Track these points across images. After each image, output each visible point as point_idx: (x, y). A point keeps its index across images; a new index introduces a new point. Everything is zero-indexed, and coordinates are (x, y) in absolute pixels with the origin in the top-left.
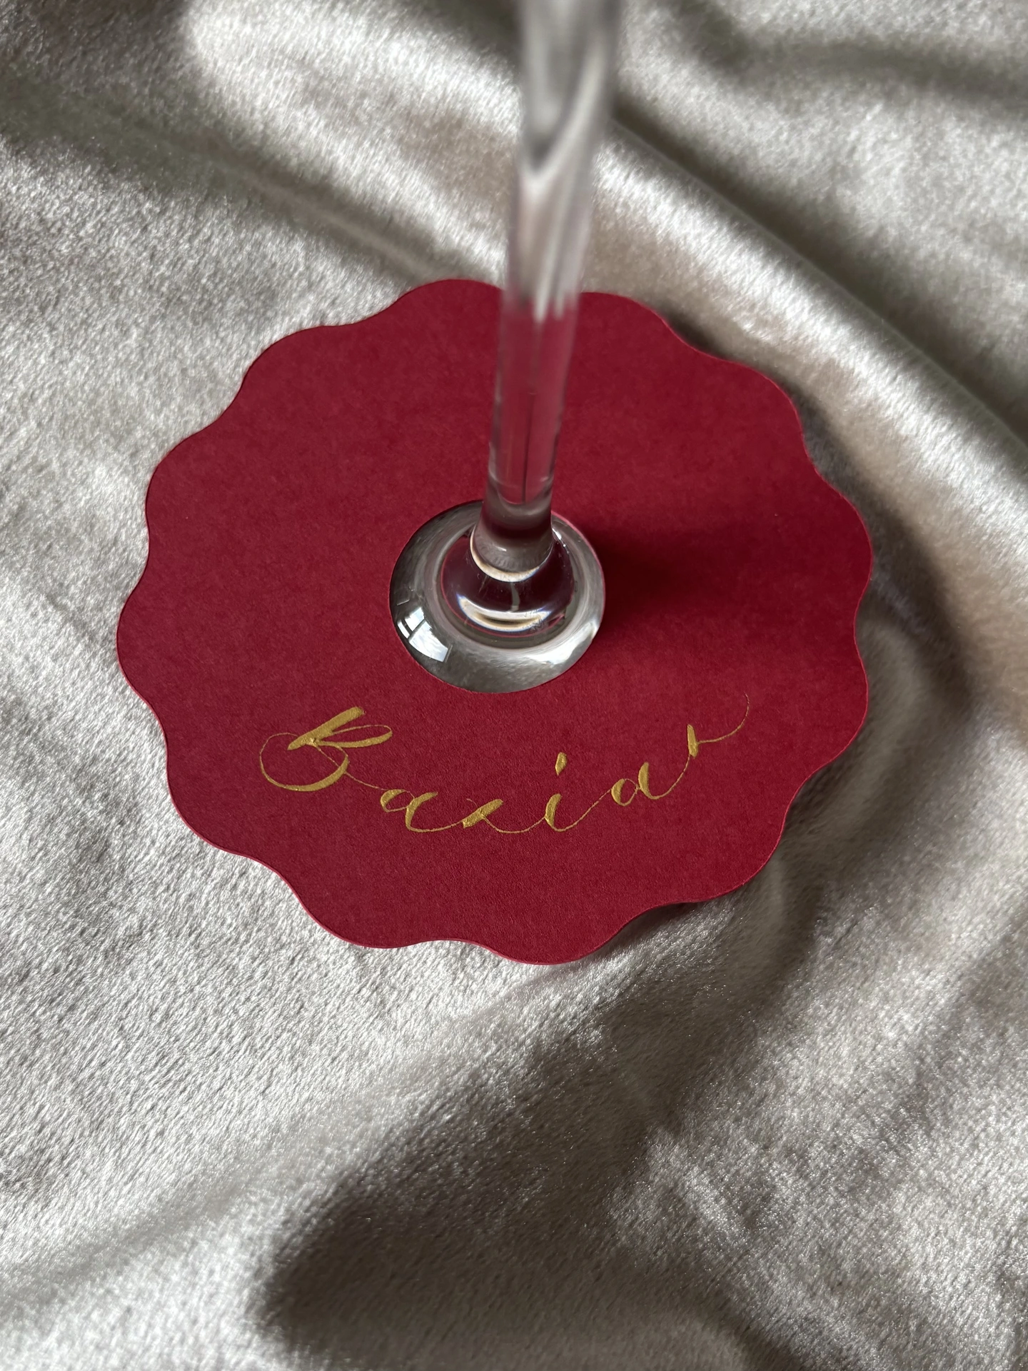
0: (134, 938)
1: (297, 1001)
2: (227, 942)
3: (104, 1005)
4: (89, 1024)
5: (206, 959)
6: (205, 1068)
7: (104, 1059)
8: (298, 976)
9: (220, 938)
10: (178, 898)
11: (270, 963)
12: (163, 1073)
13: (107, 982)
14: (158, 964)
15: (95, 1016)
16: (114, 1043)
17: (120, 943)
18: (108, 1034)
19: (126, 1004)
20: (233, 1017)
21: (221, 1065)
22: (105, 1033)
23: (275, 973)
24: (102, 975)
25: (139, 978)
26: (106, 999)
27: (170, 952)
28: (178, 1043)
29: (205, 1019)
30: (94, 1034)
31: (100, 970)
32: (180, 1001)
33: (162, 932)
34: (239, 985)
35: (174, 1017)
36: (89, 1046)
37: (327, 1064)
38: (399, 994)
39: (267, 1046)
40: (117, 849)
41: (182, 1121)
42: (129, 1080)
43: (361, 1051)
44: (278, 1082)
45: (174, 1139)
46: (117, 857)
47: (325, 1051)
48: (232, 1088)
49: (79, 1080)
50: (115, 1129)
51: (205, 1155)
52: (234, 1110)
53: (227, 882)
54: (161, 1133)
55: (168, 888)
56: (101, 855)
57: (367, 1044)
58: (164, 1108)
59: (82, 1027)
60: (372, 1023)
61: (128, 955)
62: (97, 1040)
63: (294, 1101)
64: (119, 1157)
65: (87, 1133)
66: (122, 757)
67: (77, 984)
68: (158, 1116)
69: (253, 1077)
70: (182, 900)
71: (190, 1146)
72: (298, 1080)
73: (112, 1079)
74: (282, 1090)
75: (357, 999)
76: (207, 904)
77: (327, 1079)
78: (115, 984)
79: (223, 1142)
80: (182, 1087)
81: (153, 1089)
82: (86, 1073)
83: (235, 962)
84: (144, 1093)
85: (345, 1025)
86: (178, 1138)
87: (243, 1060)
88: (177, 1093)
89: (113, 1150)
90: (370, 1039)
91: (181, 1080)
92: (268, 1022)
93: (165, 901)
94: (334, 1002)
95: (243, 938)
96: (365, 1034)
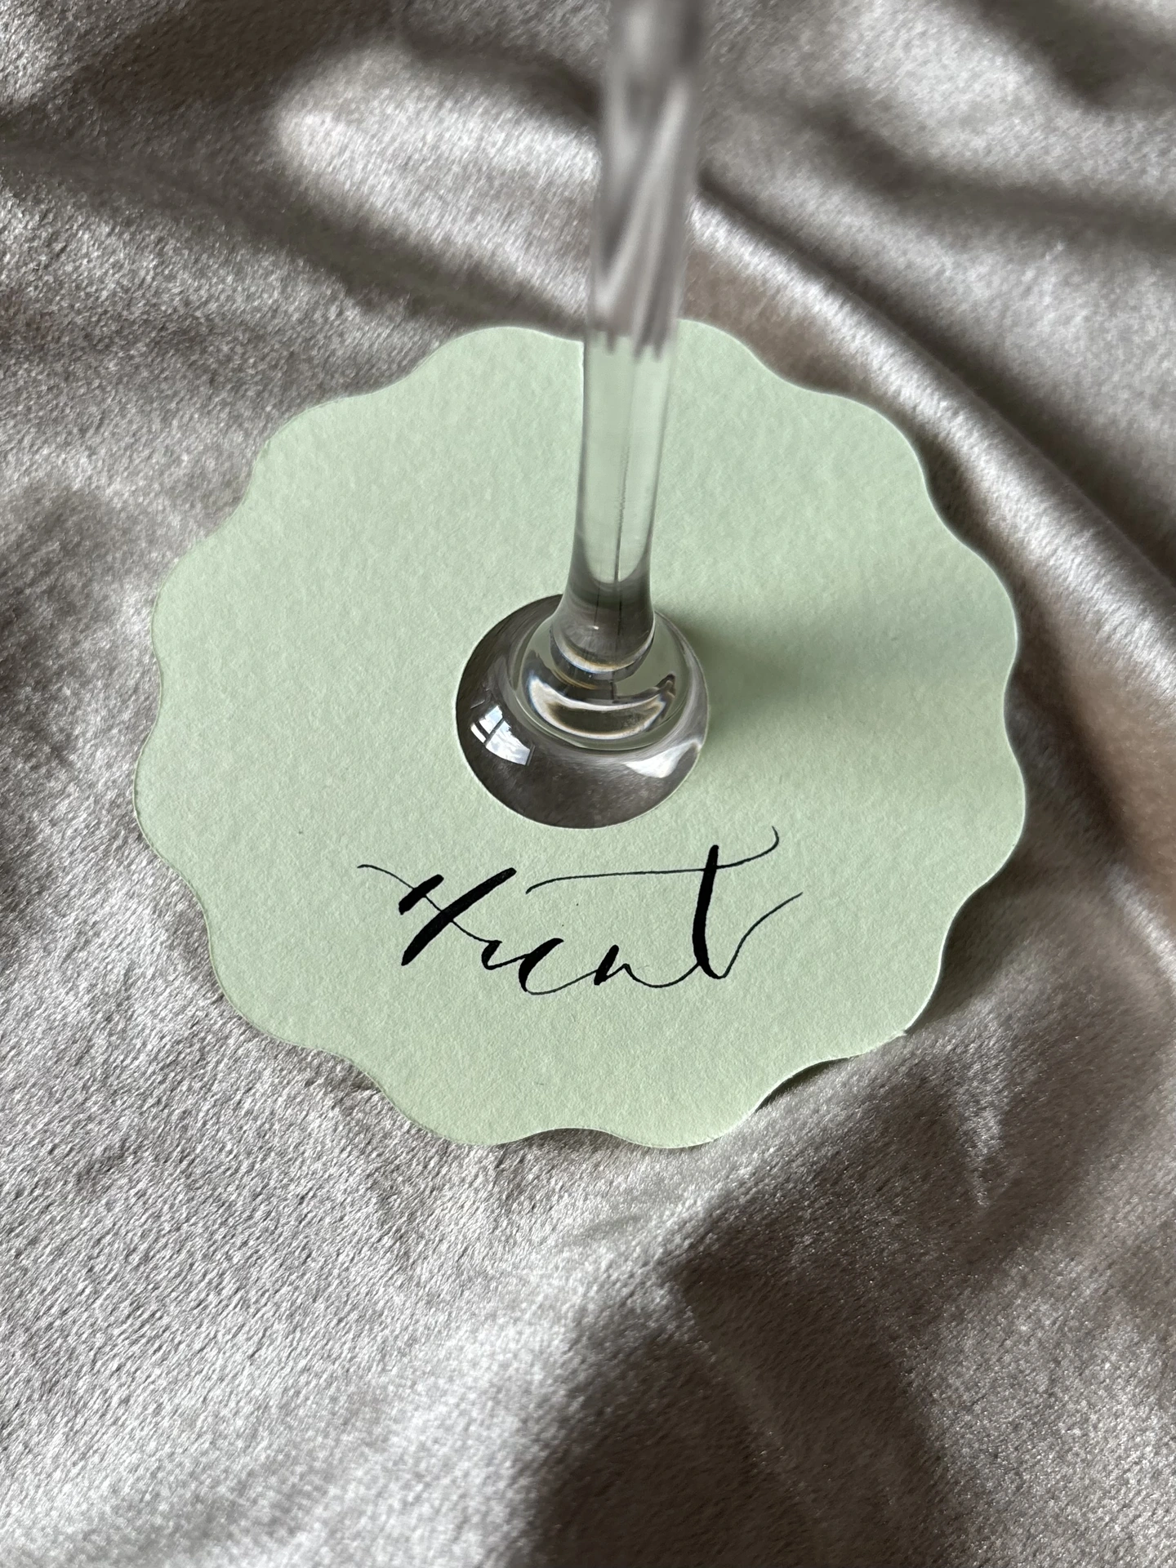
0: (113, 1160)
1: (304, 1249)
2: (224, 1173)
3: (73, 1239)
4: (53, 1261)
5: (199, 1191)
6: (186, 1325)
7: (66, 1306)
8: (307, 1220)
9: (218, 1167)
10: (170, 1115)
11: (275, 1201)
12: (136, 1327)
13: (77, 1212)
14: (141, 1194)
15: (59, 1252)
16: (80, 1287)
17: (97, 1166)
18: (74, 1275)
19: (99, 1240)
20: (225, 1265)
21: (206, 1321)
22: (70, 1274)
23: (280, 1215)
24: (73, 1201)
25: (117, 1210)
26: (75, 1233)
27: (155, 1180)
28: (157, 1292)
29: (192, 1265)
30: (57, 1275)
31: (71, 1196)
32: (164, 1240)
33: (148, 1155)
34: (235, 1227)
35: (155, 1259)
36: (49, 1289)
37: (333, 1324)
38: (426, 1244)
39: (263, 1301)
40: (101, 1051)
41: (152, 1387)
42: (94, 1334)
43: (374, 1312)
44: (269, 1346)
45: (139, 1410)
46: (100, 1060)
47: (333, 1309)
48: (215, 1351)
49: (34, 1329)
50: (71, 1393)
51: (176, 1432)
52: (215, 1377)
53: (230, 1099)
54: (126, 1401)
55: (159, 1102)
56: (81, 1058)
57: (381, 1303)
58: (133, 1370)
59: (43, 1266)
60: (391, 1278)
61: (106, 1181)
62: (61, 1283)
63: (288, 1369)
64: (71, 1429)
65: (36, 1396)
66: (117, 942)
67: (42, 1212)
68: (123, 1379)
69: (241, 1337)
70: (174, 1118)
71: (159, 1418)
72: (295, 1343)
73: (74, 1330)
74: (275, 1353)
75: (376, 1249)
76: (205, 1124)
77: (331, 1343)
78: (86, 1216)
79: (198, 1416)
80: (156, 1345)
81: (122, 1345)
82: (43, 1323)
83: (233, 1197)
84: (112, 1350)
85: (359, 1280)
86: (145, 1408)
87: (232, 1318)
88: (151, 1352)
89: (65, 1419)
90: (387, 1297)
91: (157, 1336)
92: (267, 1271)
93: (154, 1118)
94: (349, 1251)
95: (244, 1169)
96: (382, 1290)
